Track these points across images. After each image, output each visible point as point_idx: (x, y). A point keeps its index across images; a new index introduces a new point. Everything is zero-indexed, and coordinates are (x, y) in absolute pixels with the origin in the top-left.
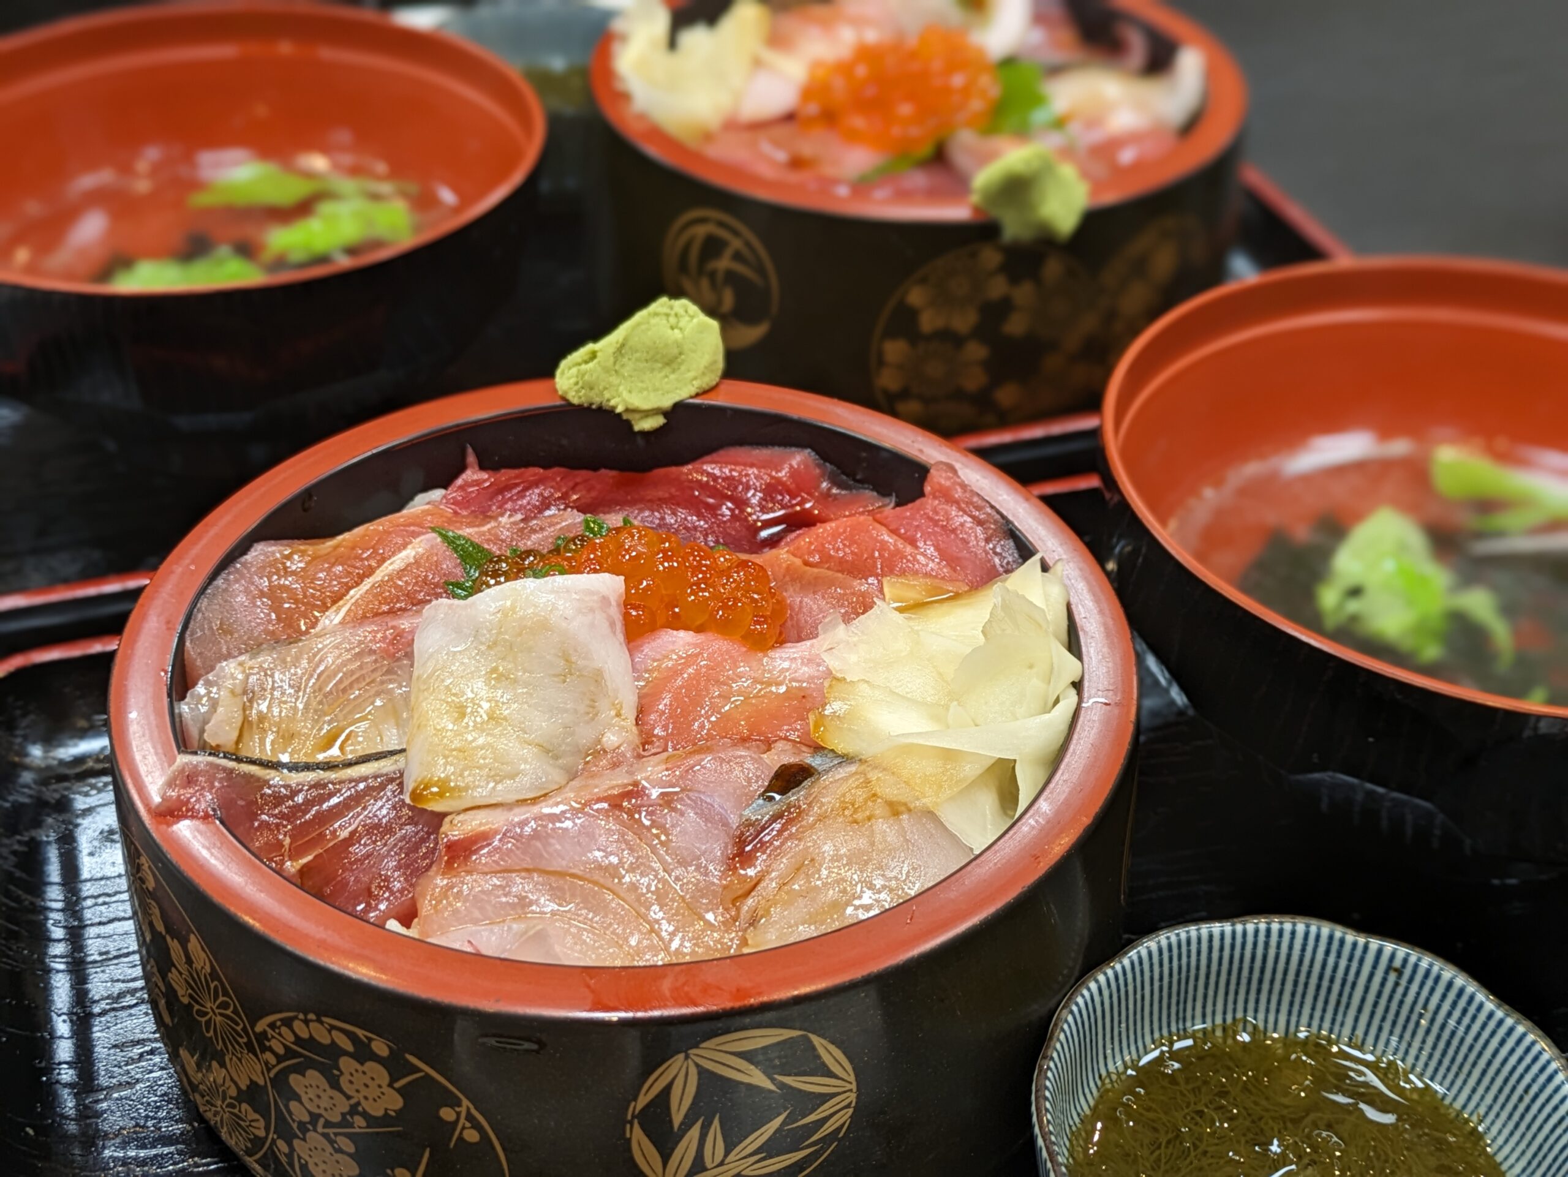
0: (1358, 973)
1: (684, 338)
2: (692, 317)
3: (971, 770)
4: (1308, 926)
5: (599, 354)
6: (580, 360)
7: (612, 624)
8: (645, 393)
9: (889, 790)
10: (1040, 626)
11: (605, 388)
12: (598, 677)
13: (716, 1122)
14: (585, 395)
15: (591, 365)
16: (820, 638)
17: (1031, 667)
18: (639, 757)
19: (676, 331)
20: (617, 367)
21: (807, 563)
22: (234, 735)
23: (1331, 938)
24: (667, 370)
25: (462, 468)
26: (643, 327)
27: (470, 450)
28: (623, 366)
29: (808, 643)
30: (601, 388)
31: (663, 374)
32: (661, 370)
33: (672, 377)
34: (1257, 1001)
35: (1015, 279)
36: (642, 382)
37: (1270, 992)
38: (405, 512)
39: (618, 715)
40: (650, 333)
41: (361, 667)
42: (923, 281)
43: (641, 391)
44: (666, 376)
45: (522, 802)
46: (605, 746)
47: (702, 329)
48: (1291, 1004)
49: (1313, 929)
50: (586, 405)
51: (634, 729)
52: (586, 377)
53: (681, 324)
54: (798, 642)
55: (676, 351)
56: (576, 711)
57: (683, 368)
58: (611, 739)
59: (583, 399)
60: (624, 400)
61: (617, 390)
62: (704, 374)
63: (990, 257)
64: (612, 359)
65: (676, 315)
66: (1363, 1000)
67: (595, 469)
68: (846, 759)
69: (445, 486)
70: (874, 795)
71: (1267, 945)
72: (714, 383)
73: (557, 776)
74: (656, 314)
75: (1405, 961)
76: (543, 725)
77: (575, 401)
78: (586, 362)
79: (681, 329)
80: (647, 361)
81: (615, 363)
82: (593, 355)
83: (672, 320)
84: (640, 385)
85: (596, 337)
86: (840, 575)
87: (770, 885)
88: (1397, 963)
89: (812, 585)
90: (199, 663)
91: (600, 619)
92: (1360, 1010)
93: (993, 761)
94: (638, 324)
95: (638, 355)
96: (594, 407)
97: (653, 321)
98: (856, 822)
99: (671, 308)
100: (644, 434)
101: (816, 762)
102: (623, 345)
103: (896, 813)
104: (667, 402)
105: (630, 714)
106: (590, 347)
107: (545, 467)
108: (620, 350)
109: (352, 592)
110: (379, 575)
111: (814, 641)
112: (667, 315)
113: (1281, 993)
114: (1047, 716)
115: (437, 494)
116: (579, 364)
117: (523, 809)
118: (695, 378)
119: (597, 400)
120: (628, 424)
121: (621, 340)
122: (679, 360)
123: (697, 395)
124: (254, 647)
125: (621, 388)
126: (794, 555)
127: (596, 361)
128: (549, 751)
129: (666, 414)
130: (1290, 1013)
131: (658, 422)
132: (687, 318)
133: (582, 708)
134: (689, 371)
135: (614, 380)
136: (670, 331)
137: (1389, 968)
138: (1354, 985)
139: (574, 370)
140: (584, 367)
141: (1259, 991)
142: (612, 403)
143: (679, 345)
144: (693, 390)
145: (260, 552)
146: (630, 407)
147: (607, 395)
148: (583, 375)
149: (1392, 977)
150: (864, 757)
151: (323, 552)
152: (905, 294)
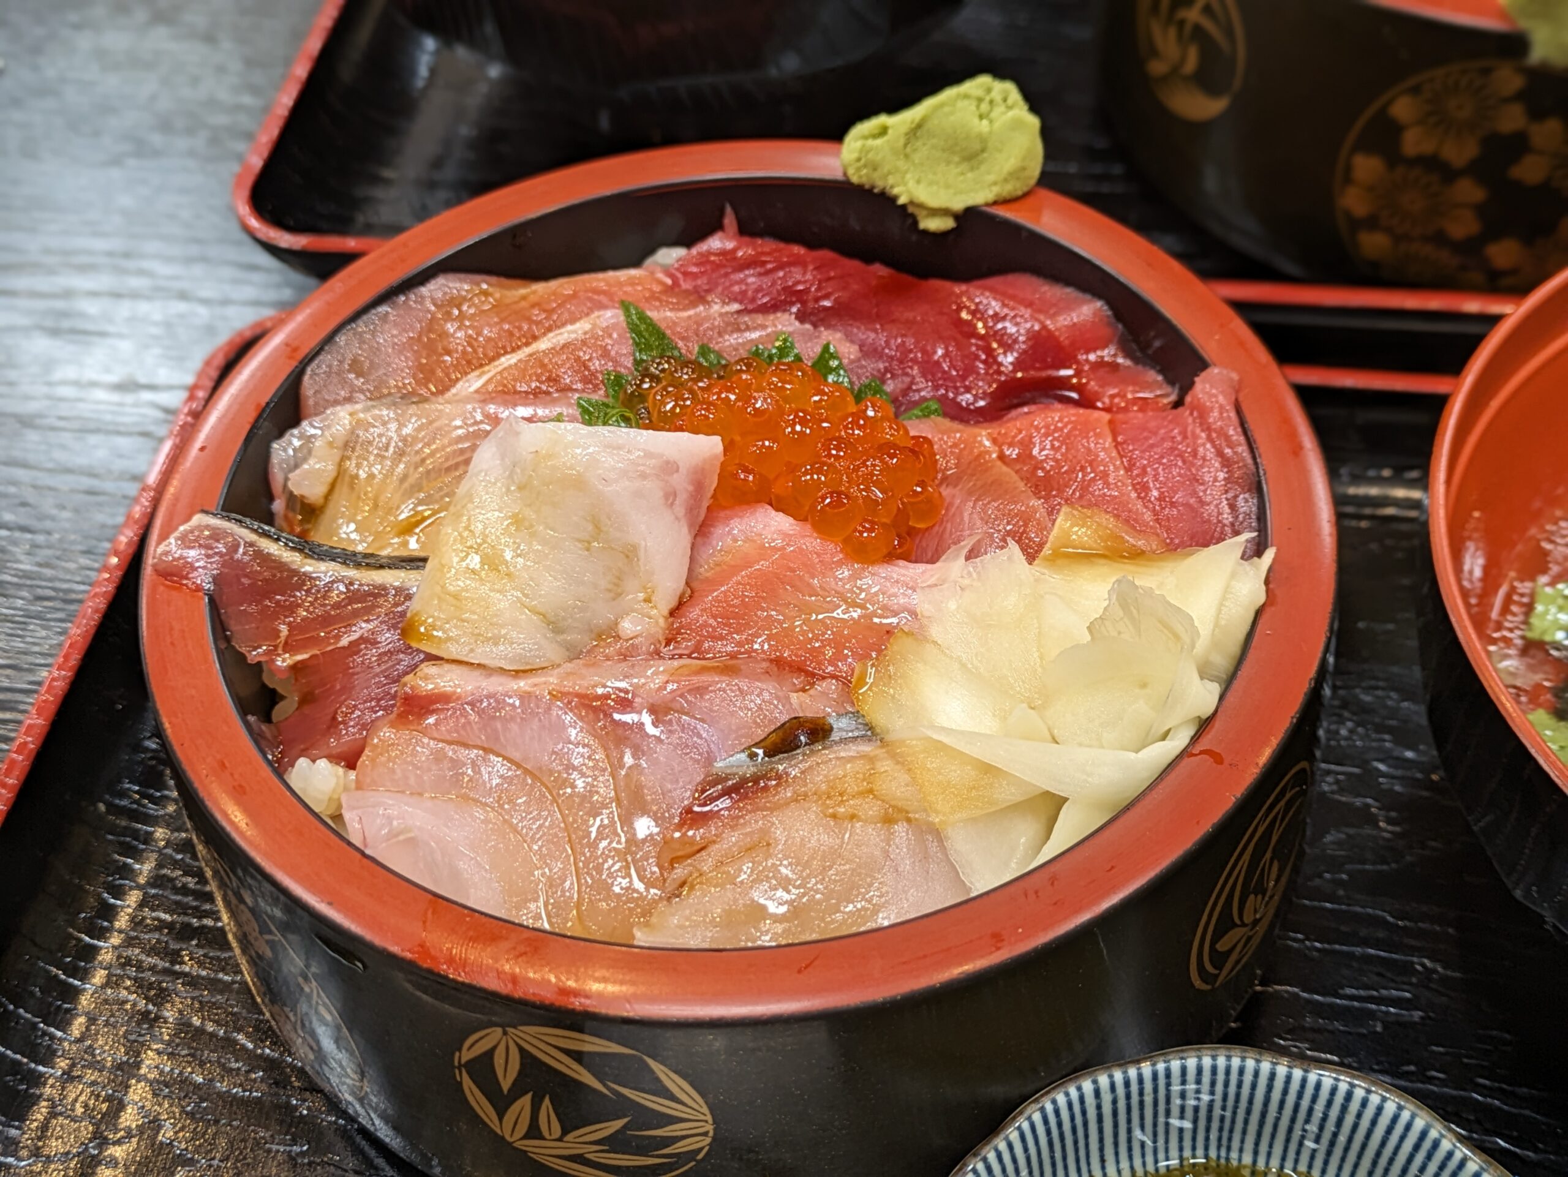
1: (991, 133)
2: (1010, 108)
3: (1008, 795)
4: (1400, 1108)
5: (890, 131)
6: (866, 133)
7: (670, 496)
8: (935, 188)
10: (1177, 637)
11: (889, 173)
12: (630, 553)
13: (547, 1101)
14: (867, 175)
15: (879, 142)
16: (938, 564)
17: (1144, 686)
18: (657, 654)
19: (985, 122)
20: (908, 150)
21: (1002, 457)
22: (322, 490)
23: (1424, 1134)
24: (964, 166)
25: (715, 226)
26: (946, 109)
27: (729, 210)
28: (915, 150)
29: (921, 567)
30: (885, 170)
31: (959, 170)
32: (958, 164)
33: (970, 175)
36: (935, 174)
39: (648, 600)
40: (952, 118)
43: (931, 183)
44: (962, 174)
45: (502, 671)
46: (621, 633)
47: (1017, 125)
49: (1406, 1115)
50: (867, 187)
51: (661, 621)
52: (870, 156)
53: (993, 115)
54: (916, 562)
55: (977, 146)
56: (596, 586)
57: (983, 168)
58: (628, 626)
59: (864, 180)
60: (908, 191)
61: (903, 178)
62: (1006, 180)
63: (1508, 79)
64: (902, 141)
65: (991, 102)
67: (868, 259)
68: (870, 732)
69: (689, 246)
70: (871, 791)
71: (1344, 1109)
72: (1020, 193)
73: (552, 652)
74: (966, 96)
76: (552, 590)
77: (855, 179)
78: (875, 137)
79: (991, 121)
80: (944, 150)
81: (906, 145)
82: (883, 131)
83: (984, 107)
84: (930, 176)
85: (894, 108)
86: (1021, 486)
87: (707, 862)
89: (990, 489)
90: (311, 402)
93: (1037, 793)
94: (942, 105)
95: (934, 141)
96: (876, 191)
97: (966, 102)
98: (834, 816)
99: (989, 90)
100: (926, 233)
101: (841, 725)
102: (919, 126)
103: (888, 820)
104: (959, 204)
105: (665, 601)
106: (883, 119)
107: (811, 245)
108: (916, 130)
109: (503, 359)
110: (543, 345)
111: (929, 566)
112: (980, 100)
114: (1132, 755)
115: (675, 253)
116: (866, 138)
118: (995, 183)
119: (880, 184)
120: (912, 219)
121: (917, 120)
122: (980, 158)
123: (995, 203)
124: (377, 396)
125: (908, 176)
126: (994, 441)
127: (885, 138)
128: (553, 622)
129: (956, 217)
131: (948, 224)
132: (1002, 108)
133: (604, 584)
134: (989, 173)
135: (901, 164)
136: (976, 121)
139: (859, 144)
140: (870, 142)
142: (896, 191)
143: (982, 139)
144: (991, 197)
145: (441, 288)
146: (916, 200)
147: (891, 180)
148: (868, 152)
150: (888, 738)
151: (508, 301)
152: (1390, 103)
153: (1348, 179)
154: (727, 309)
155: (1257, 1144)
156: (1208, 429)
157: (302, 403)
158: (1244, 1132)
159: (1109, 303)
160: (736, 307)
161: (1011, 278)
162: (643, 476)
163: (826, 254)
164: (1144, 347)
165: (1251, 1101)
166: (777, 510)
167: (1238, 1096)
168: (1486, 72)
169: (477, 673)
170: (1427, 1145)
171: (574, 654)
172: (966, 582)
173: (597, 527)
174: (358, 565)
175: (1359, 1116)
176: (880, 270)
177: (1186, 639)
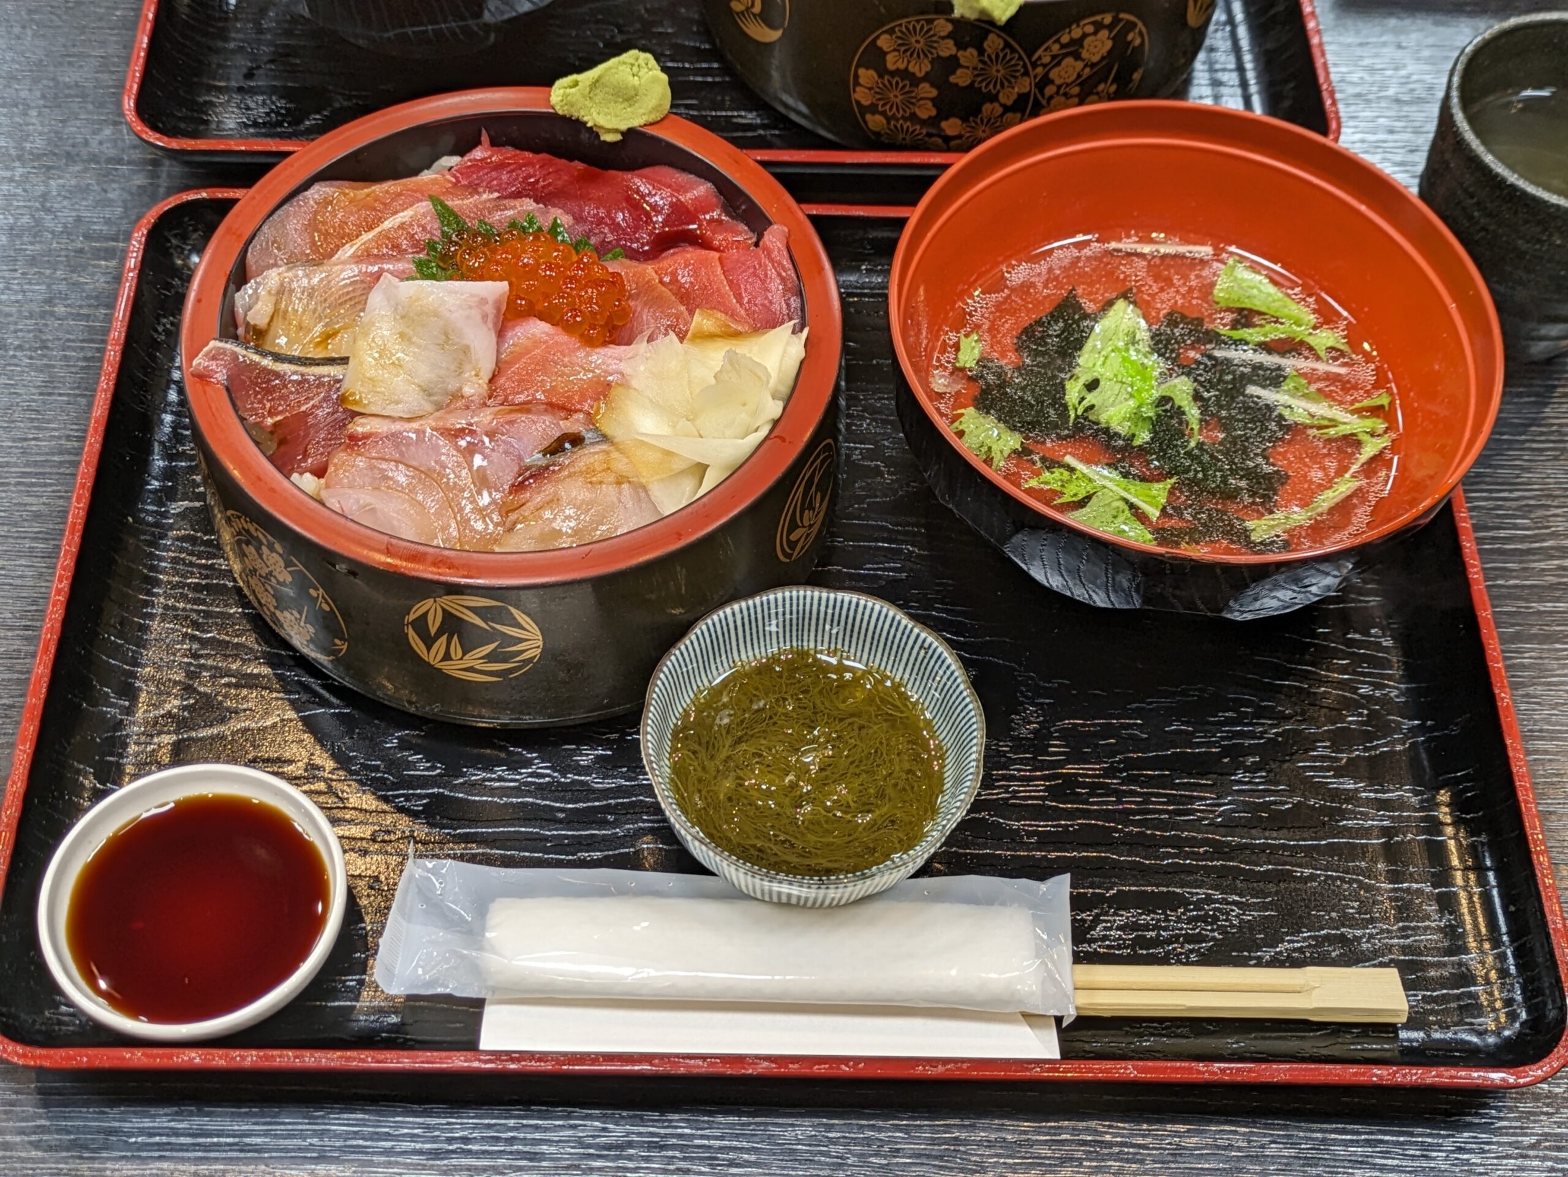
0: (906, 644)
1: (640, 84)
2: (650, 70)
3: (678, 465)
4: (882, 607)
5: (580, 83)
6: (567, 84)
7: (485, 317)
8: (609, 117)
9: (620, 464)
10: (759, 378)
11: (581, 109)
12: (466, 350)
13: (455, 637)
14: (567, 110)
15: (573, 90)
16: (632, 346)
17: (744, 405)
18: (485, 405)
19: (636, 78)
20: (591, 95)
21: (661, 282)
22: (266, 320)
23: (893, 619)
24: (626, 104)
25: (477, 143)
26: (613, 70)
27: (484, 131)
28: (595, 95)
29: (623, 348)
30: (579, 107)
31: (622, 106)
32: (621, 103)
33: (629, 110)
34: (850, 642)
35: (961, 46)
36: (608, 109)
37: (858, 638)
38: (419, 178)
39: (477, 375)
40: (617, 75)
41: (354, 291)
42: (891, 32)
43: (606, 114)
44: (625, 109)
45: (401, 419)
46: (464, 394)
47: (655, 80)
48: (871, 649)
49: (885, 610)
50: (568, 116)
51: (485, 386)
52: (568, 98)
53: (640, 74)
54: (620, 345)
55: (633, 93)
56: (448, 369)
57: (637, 105)
58: (468, 390)
59: (566, 112)
60: (593, 119)
61: (589, 111)
62: (651, 112)
63: (942, 26)
64: (588, 89)
65: (639, 65)
66: (908, 660)
68: (605, 438)
69: (462, 155)
70: (609, 469)
71: (856, 611)
72: (659, 119)
73: (428, 407)
74: (624, 63)
75: (930, 645)
76: (425, 373)
77: (560, 112)
78: (571, 87)
79: (640, 78)
80: (612, 95)
81: (590, 91)
82: (576, 84)
83: (635, 69)
84: (606, 110)
85: (580, 70)
86: (673, 298)
87: (526, 511)
88: (926, 645)
89: (656, 302)
90: (254, 268)
91: (476, 314)
92: (906, 665)
93: (693, 463)
94: (610, 68)
95: (607, 89)
96: (573, 119)
97: (624, 67)
98: (591, 483)
99: (637, 59)
100: (605, 142)
101: (589, 436)
102: (597, 81)
103: (619, 483)
104: (624, 127)
105: (486, 376)
106: (574, 77)
108: (596, 83)
109: (363, 236)
110: (387, 224)
111: (627, 347)
112: (632, 65)
113: (864, 641)
114: (740, 441)
115: (453, 161)
116: (567, 87)
117: (402, 423)
118: (644, 114)
119: (575, 115)
120: (598, 136)
121: (596, 76)
122: (634, 99)
123: (645, 125)
124: (292, 262)
125: (593, 110)
126: (656, 272)
127: (576, 88)
128: (427, 392)
129: (623, 133)
130: (869, 654)
131: (618, 137)
132: (645, 70)
133: (452, 367)
134: (640, 108)
135: (588, 103)
136: (631, 78)
137: (921, 647)
138: (904, 649)
139: (562, 91)
140: (568, 90)
141: (851, 636)
142: (585, 119)
143: (635, 88)
144: (642, 122)
145: (318, 192)
146: (598, 124)
147: (582, 113)
148: (569, 95)
149: (923, 652)
150: (616, 441)
151: (359, 197)
152: (878, 37)
153: (857, 83)
154: (491, 196)
155: (816, 636)
156: (772, 261)
157: (248, 269)
158: (809, 631)
159: (714, 184)
160: (496, 195)
161: (657, 169)
162: (470, 307)
163: (544, 156)
164: (736, 208)
165: (811, 613)
166: (541, 319)
167: (804, 611)
168: (930, 22)
169: (387, 421)
170: (895, 624)
171: (439, 407)
172: (648, 355)
173: (446, 334)
174: (305, 365)
175: (863, 614)
176: (579, 165)
177: (764, 379)
